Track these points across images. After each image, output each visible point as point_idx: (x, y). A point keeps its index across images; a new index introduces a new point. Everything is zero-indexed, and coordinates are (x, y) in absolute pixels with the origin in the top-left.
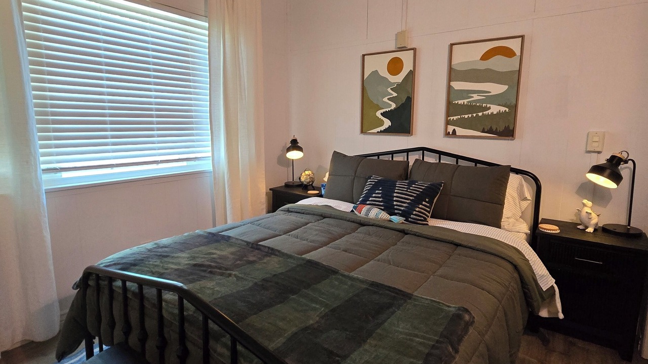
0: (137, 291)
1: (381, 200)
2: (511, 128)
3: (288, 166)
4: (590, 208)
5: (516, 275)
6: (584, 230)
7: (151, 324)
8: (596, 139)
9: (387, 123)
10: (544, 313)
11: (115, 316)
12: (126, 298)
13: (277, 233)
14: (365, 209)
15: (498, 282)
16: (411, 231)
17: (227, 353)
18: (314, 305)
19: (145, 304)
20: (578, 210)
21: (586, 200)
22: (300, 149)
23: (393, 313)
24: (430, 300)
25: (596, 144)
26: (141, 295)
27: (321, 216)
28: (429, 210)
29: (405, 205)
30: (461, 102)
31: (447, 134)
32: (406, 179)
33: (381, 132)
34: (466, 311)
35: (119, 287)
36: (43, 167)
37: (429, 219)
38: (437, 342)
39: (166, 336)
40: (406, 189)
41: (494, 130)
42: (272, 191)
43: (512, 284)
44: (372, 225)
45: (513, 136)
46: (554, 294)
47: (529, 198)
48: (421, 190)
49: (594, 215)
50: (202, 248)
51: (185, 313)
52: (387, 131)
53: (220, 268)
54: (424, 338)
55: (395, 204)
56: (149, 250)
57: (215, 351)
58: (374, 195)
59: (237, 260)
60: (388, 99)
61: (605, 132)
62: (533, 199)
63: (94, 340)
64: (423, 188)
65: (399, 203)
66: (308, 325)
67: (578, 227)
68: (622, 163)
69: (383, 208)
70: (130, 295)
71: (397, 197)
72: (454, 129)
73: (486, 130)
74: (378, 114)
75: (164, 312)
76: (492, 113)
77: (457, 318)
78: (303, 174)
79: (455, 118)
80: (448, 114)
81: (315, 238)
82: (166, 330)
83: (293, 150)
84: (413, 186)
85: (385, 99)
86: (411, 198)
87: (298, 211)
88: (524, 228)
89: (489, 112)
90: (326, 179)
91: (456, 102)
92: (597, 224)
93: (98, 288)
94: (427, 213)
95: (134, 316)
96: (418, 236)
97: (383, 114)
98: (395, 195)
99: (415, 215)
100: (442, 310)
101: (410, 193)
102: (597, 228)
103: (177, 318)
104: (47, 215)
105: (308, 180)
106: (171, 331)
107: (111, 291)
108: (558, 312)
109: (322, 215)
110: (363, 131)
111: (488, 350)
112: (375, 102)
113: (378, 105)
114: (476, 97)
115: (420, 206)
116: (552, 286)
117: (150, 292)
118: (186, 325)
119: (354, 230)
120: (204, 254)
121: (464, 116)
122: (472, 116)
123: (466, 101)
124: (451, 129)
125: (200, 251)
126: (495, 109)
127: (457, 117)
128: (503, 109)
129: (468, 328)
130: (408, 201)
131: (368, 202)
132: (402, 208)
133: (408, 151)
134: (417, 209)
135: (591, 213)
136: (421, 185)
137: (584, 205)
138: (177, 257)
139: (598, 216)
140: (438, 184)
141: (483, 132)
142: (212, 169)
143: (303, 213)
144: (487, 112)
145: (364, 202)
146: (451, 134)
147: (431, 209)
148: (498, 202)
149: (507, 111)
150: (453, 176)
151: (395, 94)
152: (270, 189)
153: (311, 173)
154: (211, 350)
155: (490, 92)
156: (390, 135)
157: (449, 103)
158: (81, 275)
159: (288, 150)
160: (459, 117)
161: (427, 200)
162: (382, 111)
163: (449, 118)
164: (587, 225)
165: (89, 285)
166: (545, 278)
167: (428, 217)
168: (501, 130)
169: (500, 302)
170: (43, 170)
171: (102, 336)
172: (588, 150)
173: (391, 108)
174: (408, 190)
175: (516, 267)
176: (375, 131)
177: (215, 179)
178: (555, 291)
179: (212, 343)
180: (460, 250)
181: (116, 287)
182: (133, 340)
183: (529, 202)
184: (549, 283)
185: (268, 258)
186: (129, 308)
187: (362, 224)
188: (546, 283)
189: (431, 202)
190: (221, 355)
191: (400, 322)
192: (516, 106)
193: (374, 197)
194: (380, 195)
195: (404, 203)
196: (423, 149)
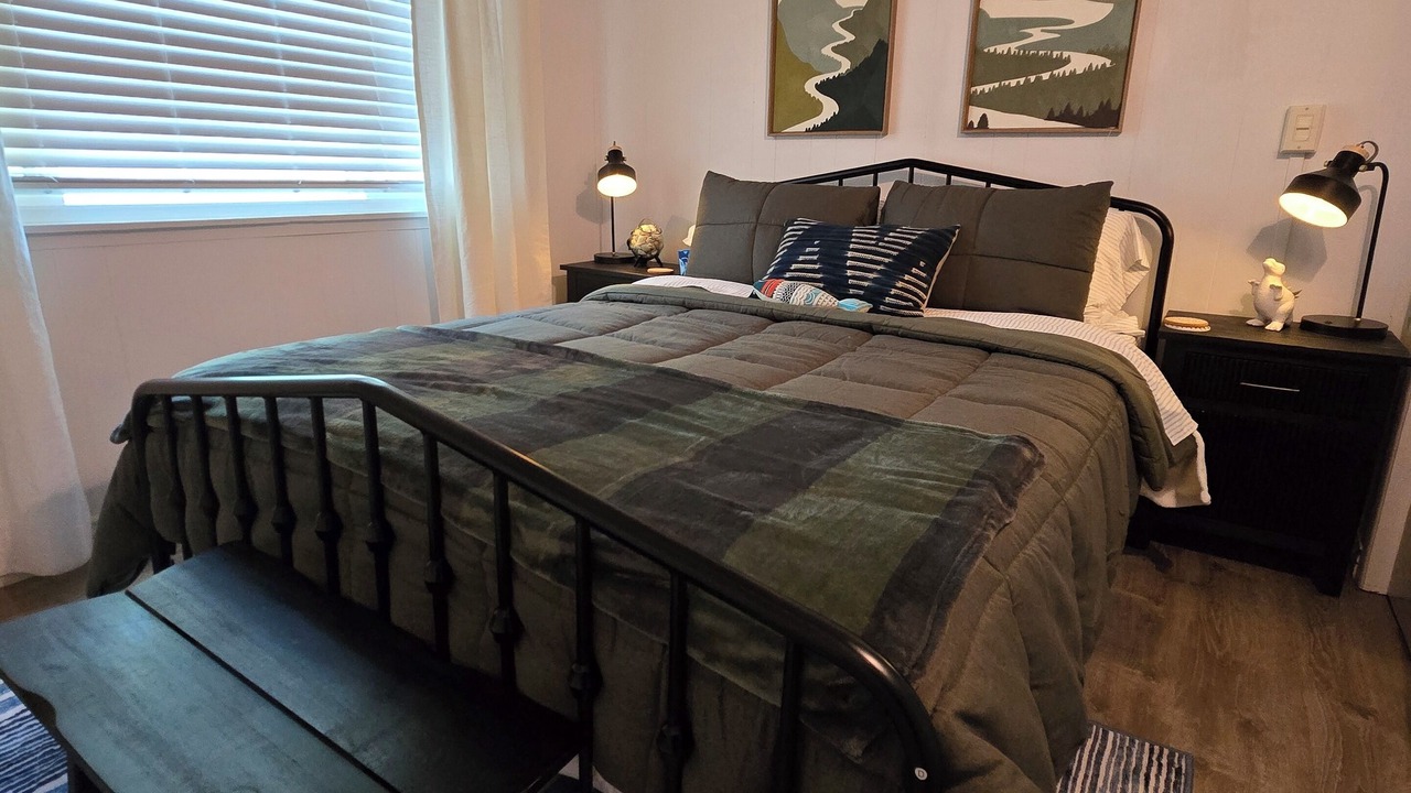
0: (264, 418)
1: (817, 267)
2: (1114, 107)
3: (601, 221)
4: (1278, 276)
5: (1120, 403)
6: (1263, 327)
7: (303, 489)
8: (1304, 123)
9: (830, 107)
10: (1167, 500)
11: (216, 485)
12: (239, 441)
13: (582, 332)
14: (783, 285)
15: (1083, 407)
16: (886, 325)
17: (486, 518)
18: (681, 433)
19: (284, 444)
20: (1252, 283)
21: (1273, 260)
22: (629, 171)
23: (863, 445)
24: (942, 427)
25: (1303, 135)
26: (273, 427)
27: (683, 305)
28: (925, 286)
29: (871, 276)
30: (1002, 49)
31: (967, 128)
32: (874, 223)
33: (816, 129)
34: (1026, 442)
35: (221, 418)
36: (17, 171)
37: (923, 307)
38: (969, 484)
39: (339, 506)
40: (873, 242)
41: (1075, 112)
42: (566, 272)
43: (1112, 417)
44: (799, 319)
45: (1117, 126)
46: (1194, 454)
47: (1145, 263)
48: (909, 243)
49: (1286, 293)
50: (412, 350)
51: (380, 448)
52: (829, 128)
53: (456, 380)
54: (938, 479)
55: (849, 274)
56: (288, 353)
57: (457, 519)
58: (801, 258)
59: (497, 367)
60: (834, 49)
61: (1324, 106)
62: (1151, 265)
63: (172, 557)
64: (914, 238)
65: (858, 273)
66: (670, 464)
67: (1249, 322)
68: (1361, 168)
69: (822, 285)
70: (247, 432)
71: (853, 259)
72: (984, 116)
73: (1057, 114)
74: (810, 87)
75: (330, 451)
76: (1073, 73)
77: (1006, 452)
78: (637, 232)
79: (987, 88)
80: (972, 78)
81: (672, 339)
82: (337, 493)
83: (613, 173)
84: (891, 234)
85: (827, 51)
86: (887, 260)
87: (629, 297)
88: (1134, 325)
89: (1067, 69)
90: (688, 241)
91: (992, 49)
92: (1290, 314)
93: (173, 431)
94: (921, 294)
95: (261, 477)
96: (903, 336)
97: (821, 87)
98: (850, 254)
99: (896, 296)
100: (973, 442)
101: (883, 250)
102: (1288, 322)
103: (364, 461)
104: (35, 285)
105: (648, 246)
106: (350, 496)
107: (204, 432)
108: (1201, 489)
109: (686, 304)
110: (774, 130)
111: (1073, 521)
112: (803, 58)
113: (808, 66)
114: (1038, 35)
115: (907, 277)
116: (1191, 437)
117: (295, 416)
118: (385, 472)
119: (759, 329)
120: (417, 359)
121: (1007, 83)
122: (1027, 81)
123: (1013, 46)
124: (975, 114)
125: (407, 354)
126: (1080, 62)
127: (991, 86)
128: (1099, 61)
129: (1032, 470)
130: (879, 268)
131: (788, 275)
132: (866, 284)
133: (875, 170)
134: (900, 284)
135: (1280, 288)
136: (906, 235)
137: (1268, 271)
138: (356, 363)
139: (1295, 294)
140: (947, 231)
141: (1049, 118)
142: (426, 210)
143: (641, 303)
144: (1061, 71)
145: (778, 274)
146: (975, 126)
147: (929, 286)
148: (1080, 267)
149: (1108, 66)
150: (980, 213)
151: (850, 37)
152: (562, 267)
153: (654, 229)
154: (446, 518)
155: (1071, 22)
156: (837, 136)
157: (975, 52)
158: (127, 408)
159: (603, 173)
160: (997, 85)
161: (922, 264)
162: (818, 79)
163: (973, 89)
164: (1269, 315)
165: (150, 429)
166: (1178, 417)
167: (923, 301)
168: (1091, 113)
169: (1092, 443)
170: (15, 180)
171: (191, 540)
172: (1284, 148)
173: (840, 72)
174: (880, 244)
175: (1120, 389)
176: (801, 127)
177: (434, 233)
178: (1197, 446)
179: (448, 501)
180: (995, 358)
181: (215, 418)
182: (263, 532)
183: (1144, 273)
184: (1185, 430)
185: (569, 366)
186: (249, 462)
187: (774, 317)
188: (1179, 429)
189: (930, 269)
190: (469, 524)
191: (881, 457)
192: (1128, 53)
193: (802, 262)
194: (815, 258)
195: (871, 271)
196: (912, 163)
